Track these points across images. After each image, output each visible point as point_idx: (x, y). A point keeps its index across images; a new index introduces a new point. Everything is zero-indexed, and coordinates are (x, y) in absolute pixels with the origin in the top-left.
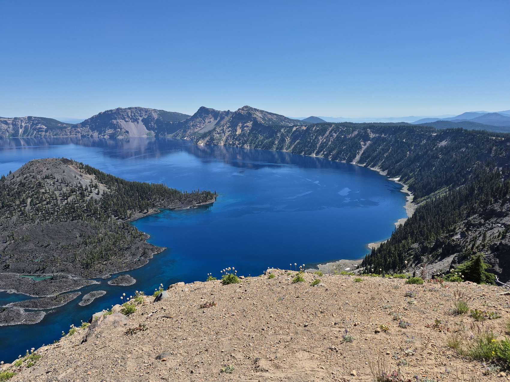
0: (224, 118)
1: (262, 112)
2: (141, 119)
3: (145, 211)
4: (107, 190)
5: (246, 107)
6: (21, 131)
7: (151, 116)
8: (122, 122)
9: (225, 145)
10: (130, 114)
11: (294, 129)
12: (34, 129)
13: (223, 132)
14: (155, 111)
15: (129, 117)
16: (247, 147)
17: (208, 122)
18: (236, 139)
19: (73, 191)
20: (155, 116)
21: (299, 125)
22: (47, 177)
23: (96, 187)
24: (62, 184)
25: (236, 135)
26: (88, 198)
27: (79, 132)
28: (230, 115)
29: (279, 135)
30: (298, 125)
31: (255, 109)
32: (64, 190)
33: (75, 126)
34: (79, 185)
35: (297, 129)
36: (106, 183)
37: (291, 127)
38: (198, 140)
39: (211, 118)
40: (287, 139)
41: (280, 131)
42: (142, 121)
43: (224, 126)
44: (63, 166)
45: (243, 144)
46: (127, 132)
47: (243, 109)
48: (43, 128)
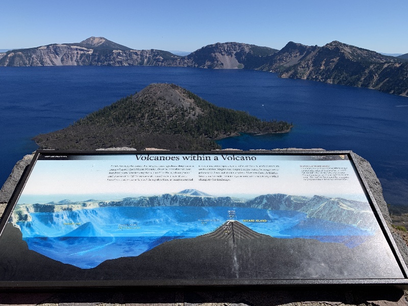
0: (311, 52)
1: (351, 47)
2: (235, 52)
3: (229, 133)
4: (201, 112)
5: (335, 42)
6: (145, 60)
7: (243, 50)
8: (219, 55)
9: (308, 78)
10: (226, 49)
11: (386, 66)
12: (155, 60)
13: (308, 66)
14: (247, 45)
15: (225, 51)
16: (330, 81)
17: (294, 57)
18: (320, 74)
19: (177, 111)
20: (247, 50)
21: (392, 62)
22: (160, 98)
23: (193, 109)
24: (170, 105)
25: (320, 69)
26: (187, 118)
27: (185, 63)
28: (317, 50)
29: (367, 71)
30: (390, 62)
31: (344, 44)
32: (171, 109)
33: (183, 58)
34: (182, 107)
35: (388, 66)
36: (201, 107)
37: (382, 63)
38: (282, 73)
39: (297, 53)
40: (376, 76)
41: (368, 67)
42: (235, 55)
43: (309, 61)
44: (172, 91)
45: (327, 78)
46: (222, 64)
47: (331, 44)
48: (161, 58)
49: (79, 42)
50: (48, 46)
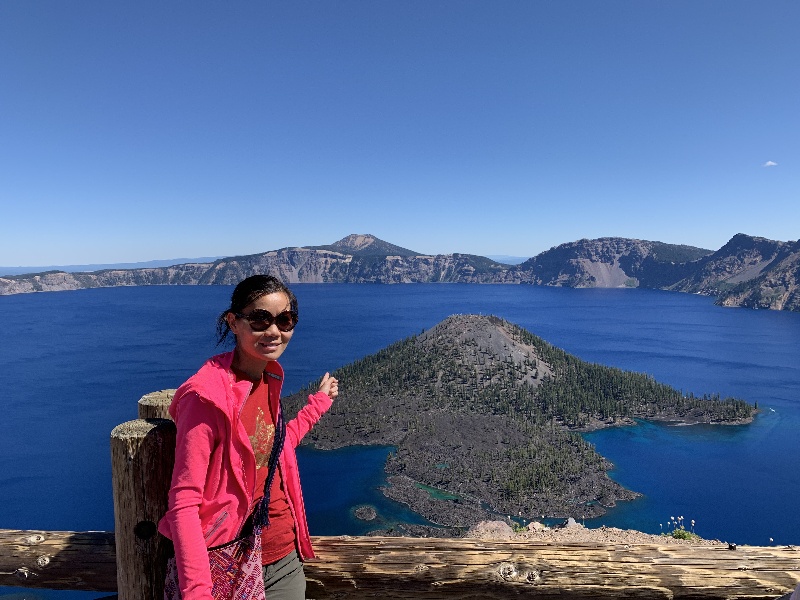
2: (618, 256)
3: (611, 419)
4: (550, 372)
6: (443, 273)
7: (636, 252)
8: (586, 264)
10: (600, 249)
12: (459, 272)
13: (784, 282)
14: (644, 242)
15: (597, 254)
17: (751, 264)
19: (500, 368)
20: (644, 252)
22: (466, 343)
24: (487, 356)
26: (521, 382)
27: (517, 277)
33: (513, 269)
34: (509, 360)
36: (550, 361)
38: (725, 297)
39: (756, 256)
42: (620, 260)
43: (786, 271)
44: (491, 328)
46: (593, 279)
48: (471, 270)
49: (330, 243)
50: (279, 252)
